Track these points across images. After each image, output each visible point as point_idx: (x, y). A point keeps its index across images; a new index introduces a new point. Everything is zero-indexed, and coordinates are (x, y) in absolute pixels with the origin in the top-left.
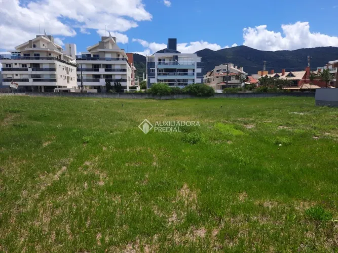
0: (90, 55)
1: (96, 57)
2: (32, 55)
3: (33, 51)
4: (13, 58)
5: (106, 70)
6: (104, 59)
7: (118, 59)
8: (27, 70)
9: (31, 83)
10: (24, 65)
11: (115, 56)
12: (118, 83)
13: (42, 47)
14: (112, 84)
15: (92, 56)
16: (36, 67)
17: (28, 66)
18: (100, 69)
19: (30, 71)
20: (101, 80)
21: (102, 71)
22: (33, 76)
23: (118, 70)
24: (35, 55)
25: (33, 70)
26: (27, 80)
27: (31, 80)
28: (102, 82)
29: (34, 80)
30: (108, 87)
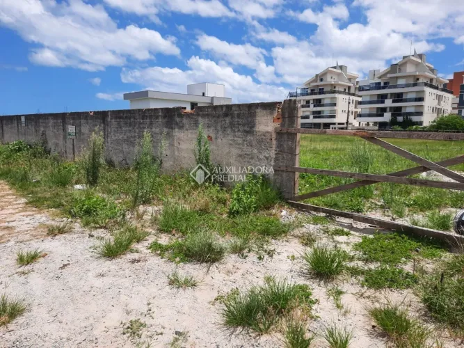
0: (379, 83)
1: (386, 85)
2: (317, 91)
3: (318, 86)
4: (302, 94)
5: (394, 102)
6: (395, 87)
7: (415, 85)
8: (309, 106)
9: (311, 120)
10: (308, 102)
11: (411, 81)
12: (407, 118)
13: (329, 80)
14: (400, 119)
15: (382, 85)
16: (318, 103)
17: (311, 102)
18: (386, 100)
19: (312, 108)
20: (385, 114)
21: (388, 103)
22: (314, 112)
23: (411, 100)
24: (320, 89)
25: (314, 106)
26: (307, 117)
27: (311, 117)
28: (387, 117)
29: (315, 117)
30: (394, 122)
